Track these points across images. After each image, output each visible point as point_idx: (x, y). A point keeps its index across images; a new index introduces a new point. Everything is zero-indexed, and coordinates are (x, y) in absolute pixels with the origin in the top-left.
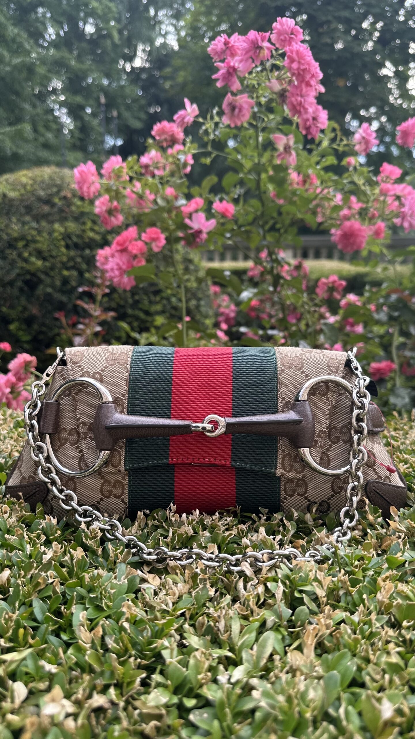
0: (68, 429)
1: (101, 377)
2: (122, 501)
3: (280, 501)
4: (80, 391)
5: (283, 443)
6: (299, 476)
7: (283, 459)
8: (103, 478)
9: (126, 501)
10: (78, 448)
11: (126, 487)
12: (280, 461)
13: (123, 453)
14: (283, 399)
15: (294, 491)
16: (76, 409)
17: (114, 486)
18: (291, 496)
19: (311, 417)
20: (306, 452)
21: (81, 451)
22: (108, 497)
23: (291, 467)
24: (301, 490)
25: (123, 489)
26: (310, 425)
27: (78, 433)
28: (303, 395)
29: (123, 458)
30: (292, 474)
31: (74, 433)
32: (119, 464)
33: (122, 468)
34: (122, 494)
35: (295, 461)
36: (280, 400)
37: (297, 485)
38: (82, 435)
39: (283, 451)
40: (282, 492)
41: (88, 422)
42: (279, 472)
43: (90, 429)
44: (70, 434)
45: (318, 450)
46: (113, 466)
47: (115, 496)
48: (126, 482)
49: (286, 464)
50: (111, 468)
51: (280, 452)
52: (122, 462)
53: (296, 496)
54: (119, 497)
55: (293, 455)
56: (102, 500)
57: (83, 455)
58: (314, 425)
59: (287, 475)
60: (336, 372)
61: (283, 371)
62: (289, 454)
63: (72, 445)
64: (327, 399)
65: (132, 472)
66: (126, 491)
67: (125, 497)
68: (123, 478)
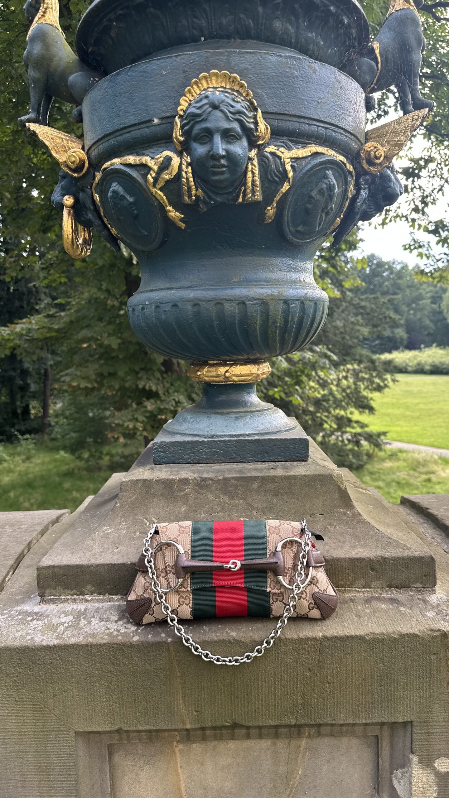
0: (161, 569)
1: (177, 540)
2: (190, 607)
3: (270, 605)
4: (167, 548)
5: (270, 574)
6: (279, 591)
7: (270, 583)
8: (179, 595)
9: (191, 606)
10: (166, 579)
11: (191, 599)
12: (269, 584)
13: (189, 581)
14: (270, 551)
15: (277, 599)
16: (165, 558)
17: (185, 599)
18: (276, 602)
19: (282, 560)
20: (281, 577)
21: (168, 581)
22: (182, 605)
23: (274, 587)
24: (280, 598)
25: (190, 600)
26: (282, 564)
27: (166, 571)
28: (279, 549)
29: (189, 583)
30: (275, 591)
31: (164, 571)
32: (188, 587)
33: (189, 589)
34: (189, 603)
35: (276, 583)
36: (268, 551)
37: (279, 596)
38: (168, 572)
39: (270, 579)
40: (271, 600)
41: (171, 564)
42: (268, 590)
43: (172, 568)
44: (162, 572)
45: (287, 578)
46: (184, 588)
47: (186, 604)
48: (191, 597)
49: (272, 585)
50: (183, 589)
51: (268, 579)
52: (189, 586)
53: (278, 602)
54: (188, 605)
55: (275, 580)
56: (179, 606)
57: (169, 583)
58: (284, 564)
59: (273, 591)
60: (296, 536)
61: (269, 535)
62: (273, 580)
63: (163, 577)
64: (292, 550)
65: (194, 591)
66: (191, 601)
67: (191, 605)
68: (190, 595)
